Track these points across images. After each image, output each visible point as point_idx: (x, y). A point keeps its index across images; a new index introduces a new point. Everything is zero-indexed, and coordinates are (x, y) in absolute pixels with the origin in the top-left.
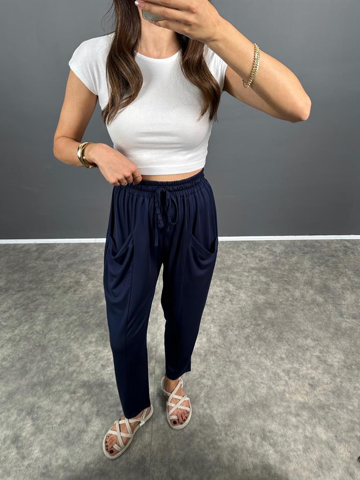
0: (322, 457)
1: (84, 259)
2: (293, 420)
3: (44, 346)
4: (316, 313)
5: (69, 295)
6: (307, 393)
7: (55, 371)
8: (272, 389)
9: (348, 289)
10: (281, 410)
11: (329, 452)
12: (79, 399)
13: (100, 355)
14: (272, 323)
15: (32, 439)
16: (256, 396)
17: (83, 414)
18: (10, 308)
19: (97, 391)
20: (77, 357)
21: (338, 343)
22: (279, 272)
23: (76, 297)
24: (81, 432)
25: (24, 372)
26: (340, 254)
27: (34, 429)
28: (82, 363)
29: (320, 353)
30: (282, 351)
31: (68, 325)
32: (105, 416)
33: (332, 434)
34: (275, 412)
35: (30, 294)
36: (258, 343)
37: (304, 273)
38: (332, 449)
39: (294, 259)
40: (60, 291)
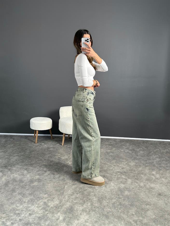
0: (122, 181)
1: (43, 139)
2: (115, 174)
3: (29, 157)
4: (128, 155)
5: (38, 147)
6: (120, 170)
7: (34, 162)
8: (108, 168)
9: (142, 151)
10: (111, 172)
11: (125, 180)
12: (43, 168)
13: (50, 160)
14: (112, 156)
15: (27, 174)
16: (103, 169)
17: (44, 171)
18: (16, 149)
19: (48, 166)
20: (42, 160)
21: (134, 161)
22: (117, 146)
23: (41, 148)
24: (43, 173)
25: (23, 162)
26: (141, 143)
27: (27, 172)
28: (43, 161)
29: (127, 162)
30: (114, 161)
31: (37, 153)
32: (51, 171)
33: (127, 177)
34: (109, 172)
35: (24, 146)
36: (105, 160)
37: (126, 146)
38: (126, 180)
39: (123, 143)
40: (34, 146)
